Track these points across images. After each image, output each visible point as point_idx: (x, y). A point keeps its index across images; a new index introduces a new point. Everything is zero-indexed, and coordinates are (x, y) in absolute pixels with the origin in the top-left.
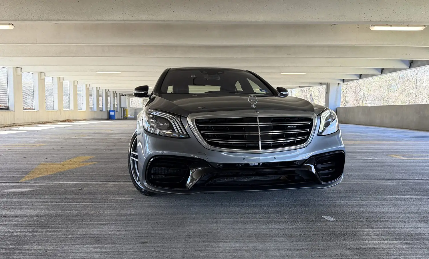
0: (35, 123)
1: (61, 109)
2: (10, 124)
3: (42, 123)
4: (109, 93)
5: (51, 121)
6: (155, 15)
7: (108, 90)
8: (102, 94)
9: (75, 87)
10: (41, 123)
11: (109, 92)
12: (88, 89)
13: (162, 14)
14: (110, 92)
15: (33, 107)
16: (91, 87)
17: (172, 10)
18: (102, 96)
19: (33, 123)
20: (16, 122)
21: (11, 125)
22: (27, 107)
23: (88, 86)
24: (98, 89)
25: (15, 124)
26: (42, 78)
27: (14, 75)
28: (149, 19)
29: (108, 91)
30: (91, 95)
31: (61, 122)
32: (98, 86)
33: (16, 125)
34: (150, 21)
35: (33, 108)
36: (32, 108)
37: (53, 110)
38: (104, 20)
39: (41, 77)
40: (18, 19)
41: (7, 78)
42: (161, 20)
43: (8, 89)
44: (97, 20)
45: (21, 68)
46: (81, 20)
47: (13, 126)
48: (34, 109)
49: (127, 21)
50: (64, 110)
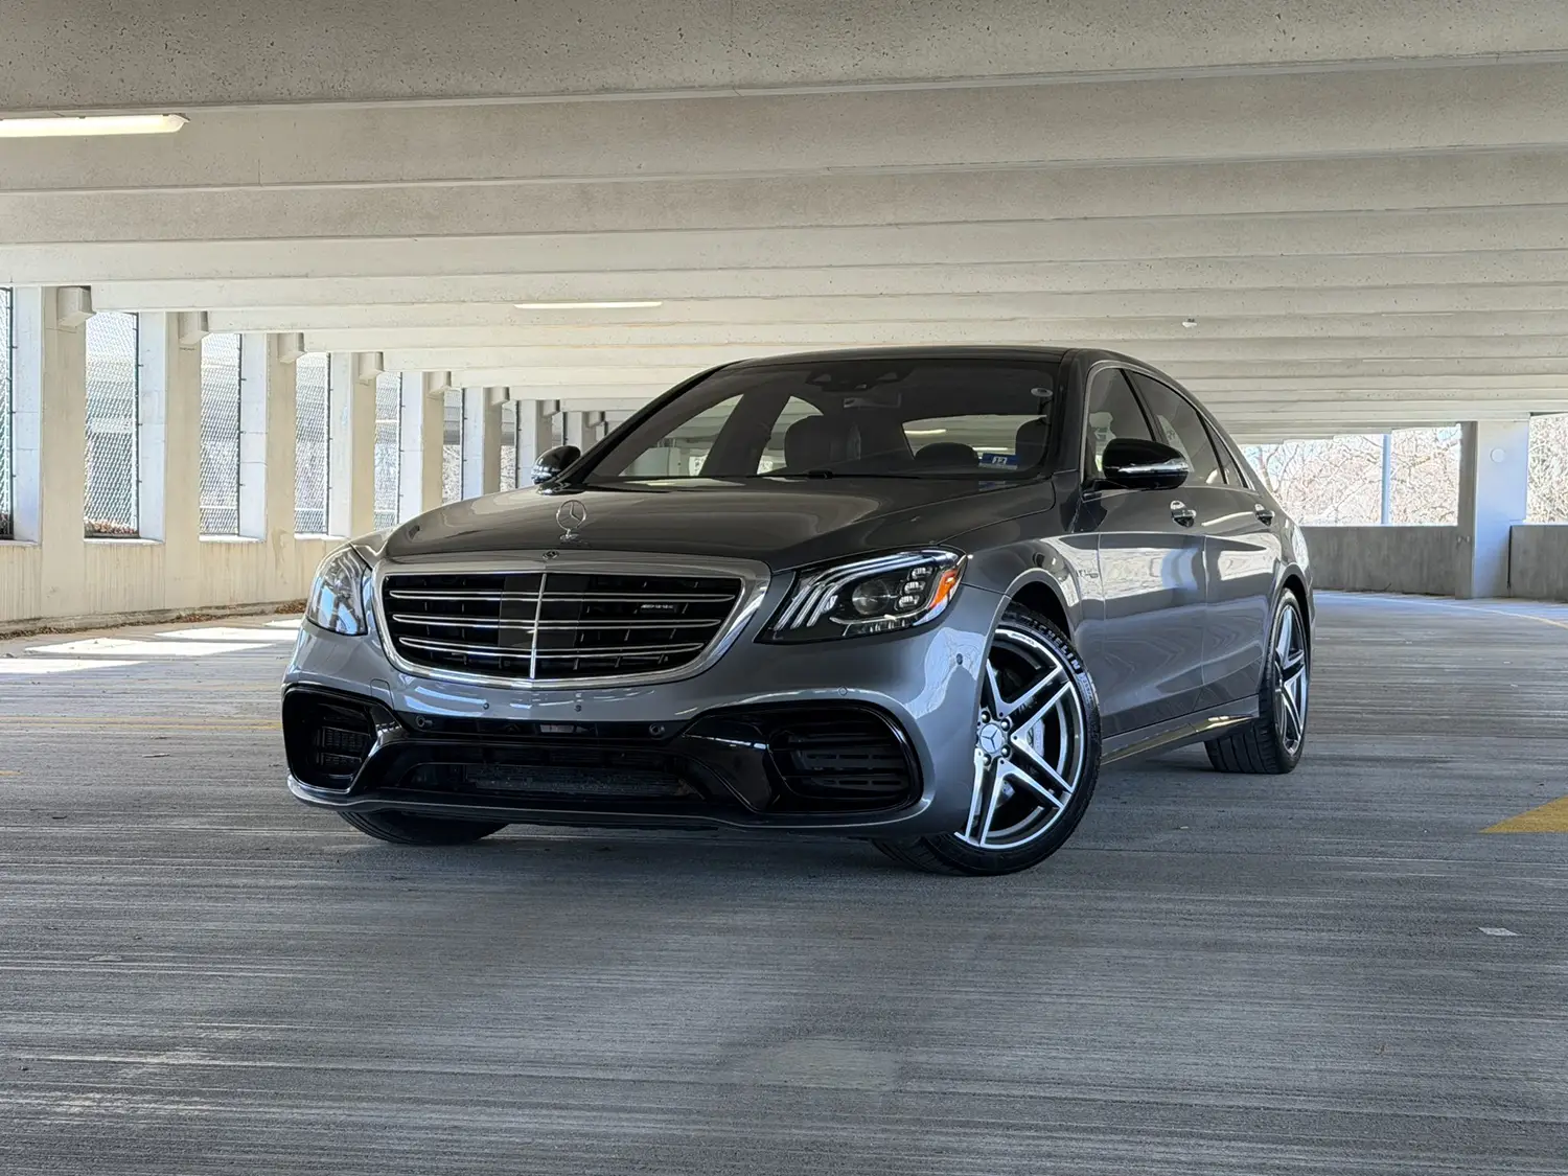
0: (141, 618)
1: (284, 532)
2: (20, 621)
3: (179, 618)
4: (558, 420)
5: (224, 608)
6: (890, 53)
7: (558, 402)
8: (518, 430)
9: (365, 387)
10: (172, 621)
11: (560, 416)
12: (434, 400)
13: (929, 43)
14: (565, 414)
15: (133, 518)
16: (456, 385)
17: (978, 23)
18: (514, 440)
19: (132, 619)
20: (50, 609)
21: (20, 627)
22: (103, 521)
23: (439, 383)
24: (499, 397)
25: (41, 624)
26: (188, 340)
27: (46, 329)
28: (863, 76)
29: (558, 409)
30: (453, 438)
31: (277, 612)
32: (498, 380)
33: (46, 630)
34: (864, 81)
35: (133, 526)
36: (125, 526)
37: (235, 538)
38: (636, 86)
39: (181, 335)
40: (226, 96)
41: (11, 347)
42: (921, 74)
43: (11, 413)
44: (605, 90)
45: (88, 288)
46: (523, 90)
47: (33, 633)
48: (136, 535)
49: (751, 86)
50: (297, 536)
